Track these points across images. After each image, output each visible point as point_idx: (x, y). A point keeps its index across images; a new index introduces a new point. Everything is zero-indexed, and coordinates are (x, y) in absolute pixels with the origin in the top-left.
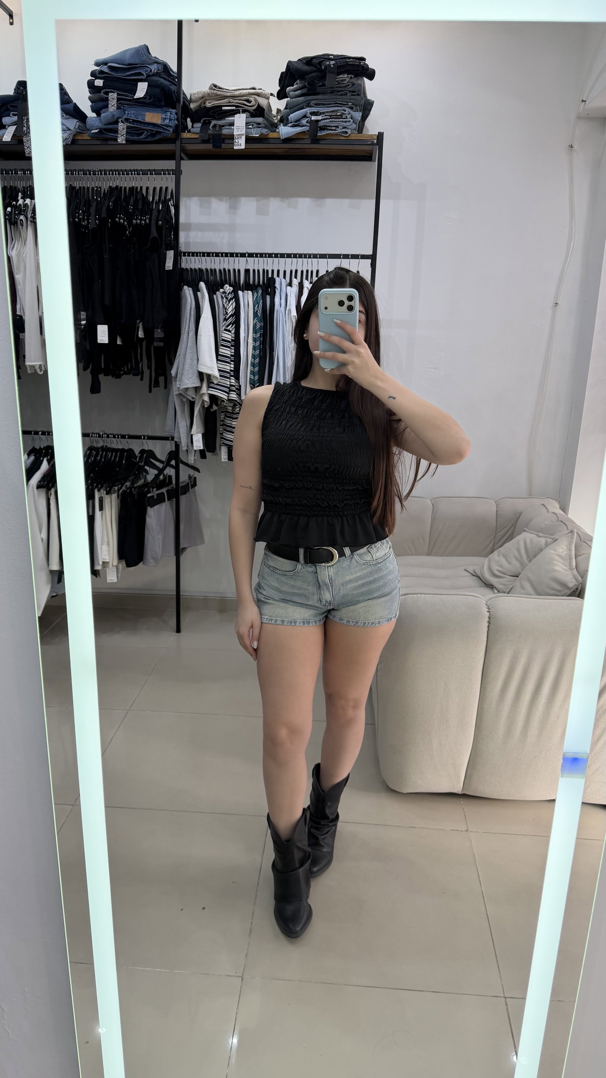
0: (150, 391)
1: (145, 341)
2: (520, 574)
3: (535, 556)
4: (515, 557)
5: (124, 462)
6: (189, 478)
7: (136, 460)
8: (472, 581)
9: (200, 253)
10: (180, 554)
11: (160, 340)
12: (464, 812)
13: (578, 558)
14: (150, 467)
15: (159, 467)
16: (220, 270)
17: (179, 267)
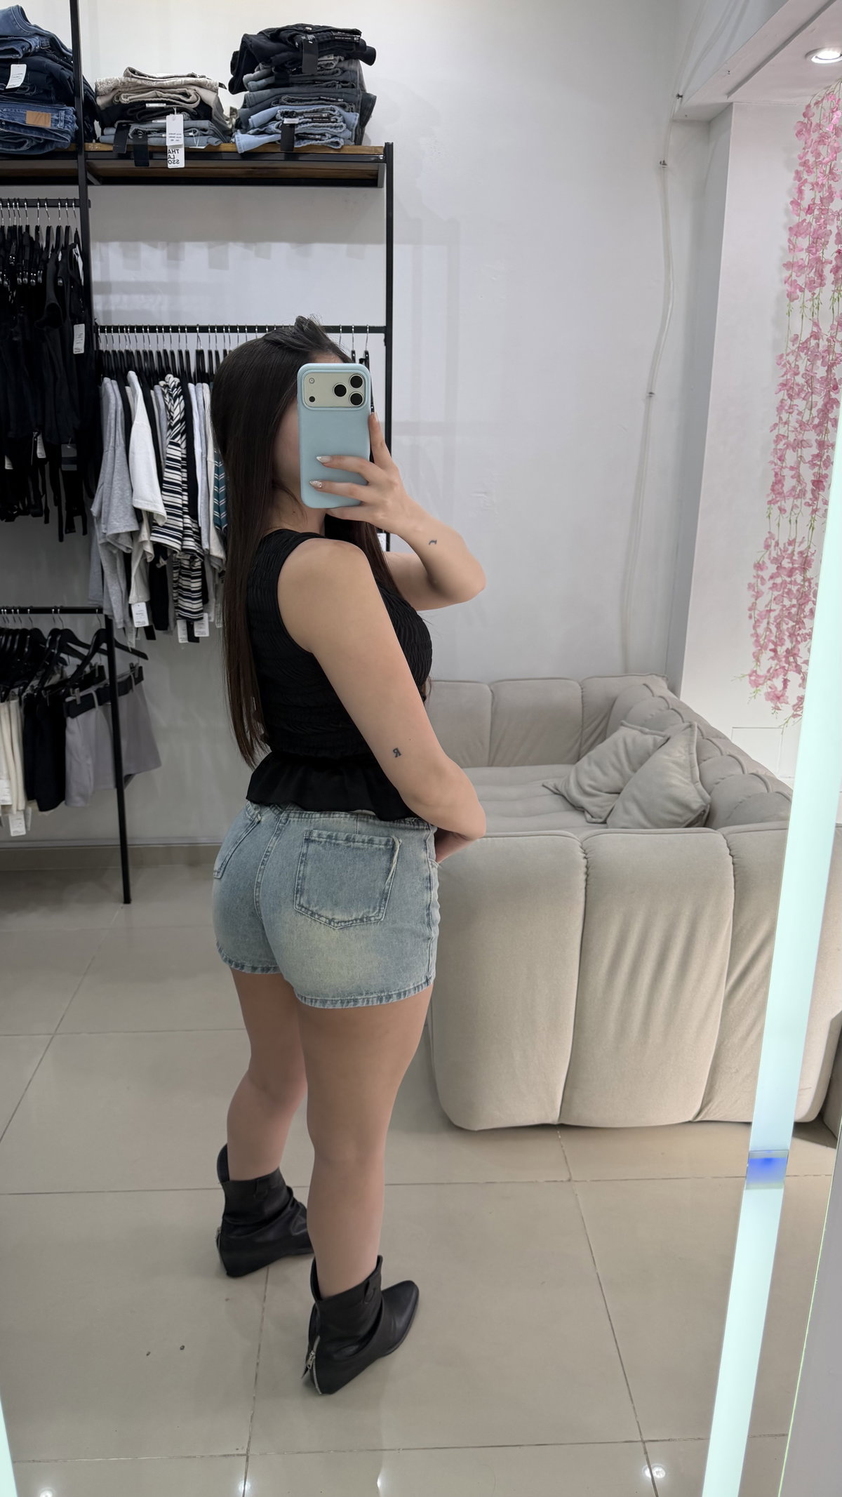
0: (61, 539)
1: (48, 463)
2: (622, 790)
3: (641, 764)
4: (613, 765)
5: (26, 650)
6: (131, 668)
7: (45, 645)
8: (553, 802)
9: (127, 327)
10: (124, 785)
11: (72, 461)
12: (564, 1151)
13: (701, 765)
14: (68, 654)
15: (83, 655)
16: (159, 353)
17: (95, 349)
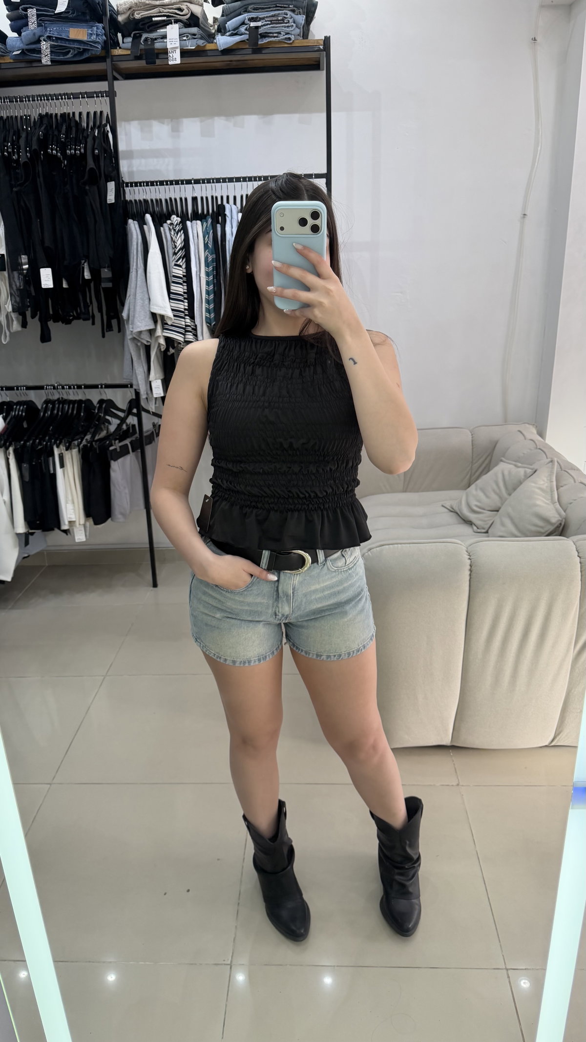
0: (103, 336)
1: (93, 282)
2: (500, 508)
3: (515, 489)
4: (494, 491)
5: (82, 414)
6: (153, 426)
7: (95, 410)
8: (450, 518)
9: (144, 182)
11: (108, 280)
12: (454, 764)
13: (559, 490)
14: (111, 417)
15: (121, 417)
16: (166, 200)
17: (122, 199)
